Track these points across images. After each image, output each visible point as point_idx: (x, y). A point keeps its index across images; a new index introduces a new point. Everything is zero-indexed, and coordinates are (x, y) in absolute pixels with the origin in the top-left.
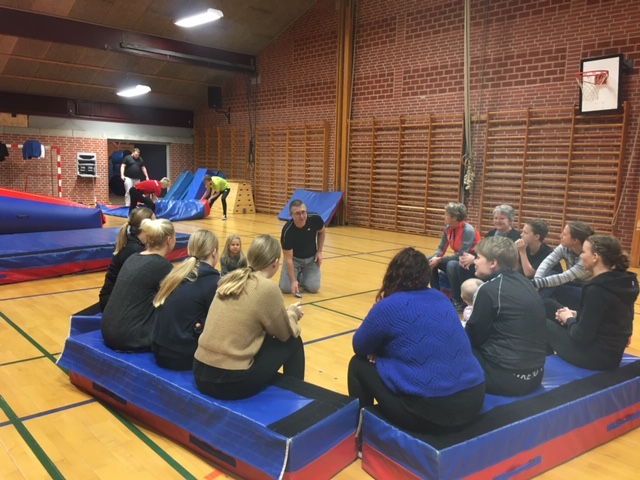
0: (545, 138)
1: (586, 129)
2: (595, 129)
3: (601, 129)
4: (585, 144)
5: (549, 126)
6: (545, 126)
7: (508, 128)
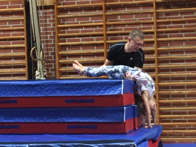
0: (124, 25)
1: (168, 14)
2: (176, 13)
3: (182, 13)
4: (168, 29)
5: (126, 11)
6: (122, 11)
7: (79, 14)
